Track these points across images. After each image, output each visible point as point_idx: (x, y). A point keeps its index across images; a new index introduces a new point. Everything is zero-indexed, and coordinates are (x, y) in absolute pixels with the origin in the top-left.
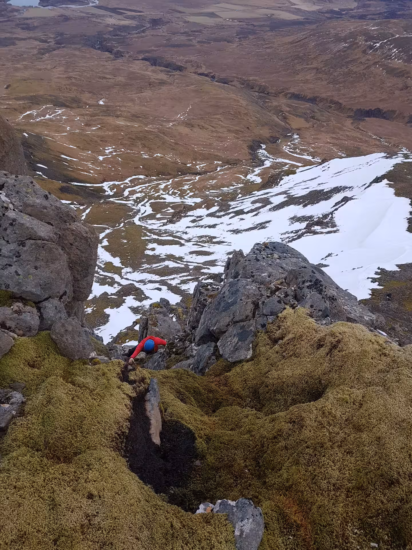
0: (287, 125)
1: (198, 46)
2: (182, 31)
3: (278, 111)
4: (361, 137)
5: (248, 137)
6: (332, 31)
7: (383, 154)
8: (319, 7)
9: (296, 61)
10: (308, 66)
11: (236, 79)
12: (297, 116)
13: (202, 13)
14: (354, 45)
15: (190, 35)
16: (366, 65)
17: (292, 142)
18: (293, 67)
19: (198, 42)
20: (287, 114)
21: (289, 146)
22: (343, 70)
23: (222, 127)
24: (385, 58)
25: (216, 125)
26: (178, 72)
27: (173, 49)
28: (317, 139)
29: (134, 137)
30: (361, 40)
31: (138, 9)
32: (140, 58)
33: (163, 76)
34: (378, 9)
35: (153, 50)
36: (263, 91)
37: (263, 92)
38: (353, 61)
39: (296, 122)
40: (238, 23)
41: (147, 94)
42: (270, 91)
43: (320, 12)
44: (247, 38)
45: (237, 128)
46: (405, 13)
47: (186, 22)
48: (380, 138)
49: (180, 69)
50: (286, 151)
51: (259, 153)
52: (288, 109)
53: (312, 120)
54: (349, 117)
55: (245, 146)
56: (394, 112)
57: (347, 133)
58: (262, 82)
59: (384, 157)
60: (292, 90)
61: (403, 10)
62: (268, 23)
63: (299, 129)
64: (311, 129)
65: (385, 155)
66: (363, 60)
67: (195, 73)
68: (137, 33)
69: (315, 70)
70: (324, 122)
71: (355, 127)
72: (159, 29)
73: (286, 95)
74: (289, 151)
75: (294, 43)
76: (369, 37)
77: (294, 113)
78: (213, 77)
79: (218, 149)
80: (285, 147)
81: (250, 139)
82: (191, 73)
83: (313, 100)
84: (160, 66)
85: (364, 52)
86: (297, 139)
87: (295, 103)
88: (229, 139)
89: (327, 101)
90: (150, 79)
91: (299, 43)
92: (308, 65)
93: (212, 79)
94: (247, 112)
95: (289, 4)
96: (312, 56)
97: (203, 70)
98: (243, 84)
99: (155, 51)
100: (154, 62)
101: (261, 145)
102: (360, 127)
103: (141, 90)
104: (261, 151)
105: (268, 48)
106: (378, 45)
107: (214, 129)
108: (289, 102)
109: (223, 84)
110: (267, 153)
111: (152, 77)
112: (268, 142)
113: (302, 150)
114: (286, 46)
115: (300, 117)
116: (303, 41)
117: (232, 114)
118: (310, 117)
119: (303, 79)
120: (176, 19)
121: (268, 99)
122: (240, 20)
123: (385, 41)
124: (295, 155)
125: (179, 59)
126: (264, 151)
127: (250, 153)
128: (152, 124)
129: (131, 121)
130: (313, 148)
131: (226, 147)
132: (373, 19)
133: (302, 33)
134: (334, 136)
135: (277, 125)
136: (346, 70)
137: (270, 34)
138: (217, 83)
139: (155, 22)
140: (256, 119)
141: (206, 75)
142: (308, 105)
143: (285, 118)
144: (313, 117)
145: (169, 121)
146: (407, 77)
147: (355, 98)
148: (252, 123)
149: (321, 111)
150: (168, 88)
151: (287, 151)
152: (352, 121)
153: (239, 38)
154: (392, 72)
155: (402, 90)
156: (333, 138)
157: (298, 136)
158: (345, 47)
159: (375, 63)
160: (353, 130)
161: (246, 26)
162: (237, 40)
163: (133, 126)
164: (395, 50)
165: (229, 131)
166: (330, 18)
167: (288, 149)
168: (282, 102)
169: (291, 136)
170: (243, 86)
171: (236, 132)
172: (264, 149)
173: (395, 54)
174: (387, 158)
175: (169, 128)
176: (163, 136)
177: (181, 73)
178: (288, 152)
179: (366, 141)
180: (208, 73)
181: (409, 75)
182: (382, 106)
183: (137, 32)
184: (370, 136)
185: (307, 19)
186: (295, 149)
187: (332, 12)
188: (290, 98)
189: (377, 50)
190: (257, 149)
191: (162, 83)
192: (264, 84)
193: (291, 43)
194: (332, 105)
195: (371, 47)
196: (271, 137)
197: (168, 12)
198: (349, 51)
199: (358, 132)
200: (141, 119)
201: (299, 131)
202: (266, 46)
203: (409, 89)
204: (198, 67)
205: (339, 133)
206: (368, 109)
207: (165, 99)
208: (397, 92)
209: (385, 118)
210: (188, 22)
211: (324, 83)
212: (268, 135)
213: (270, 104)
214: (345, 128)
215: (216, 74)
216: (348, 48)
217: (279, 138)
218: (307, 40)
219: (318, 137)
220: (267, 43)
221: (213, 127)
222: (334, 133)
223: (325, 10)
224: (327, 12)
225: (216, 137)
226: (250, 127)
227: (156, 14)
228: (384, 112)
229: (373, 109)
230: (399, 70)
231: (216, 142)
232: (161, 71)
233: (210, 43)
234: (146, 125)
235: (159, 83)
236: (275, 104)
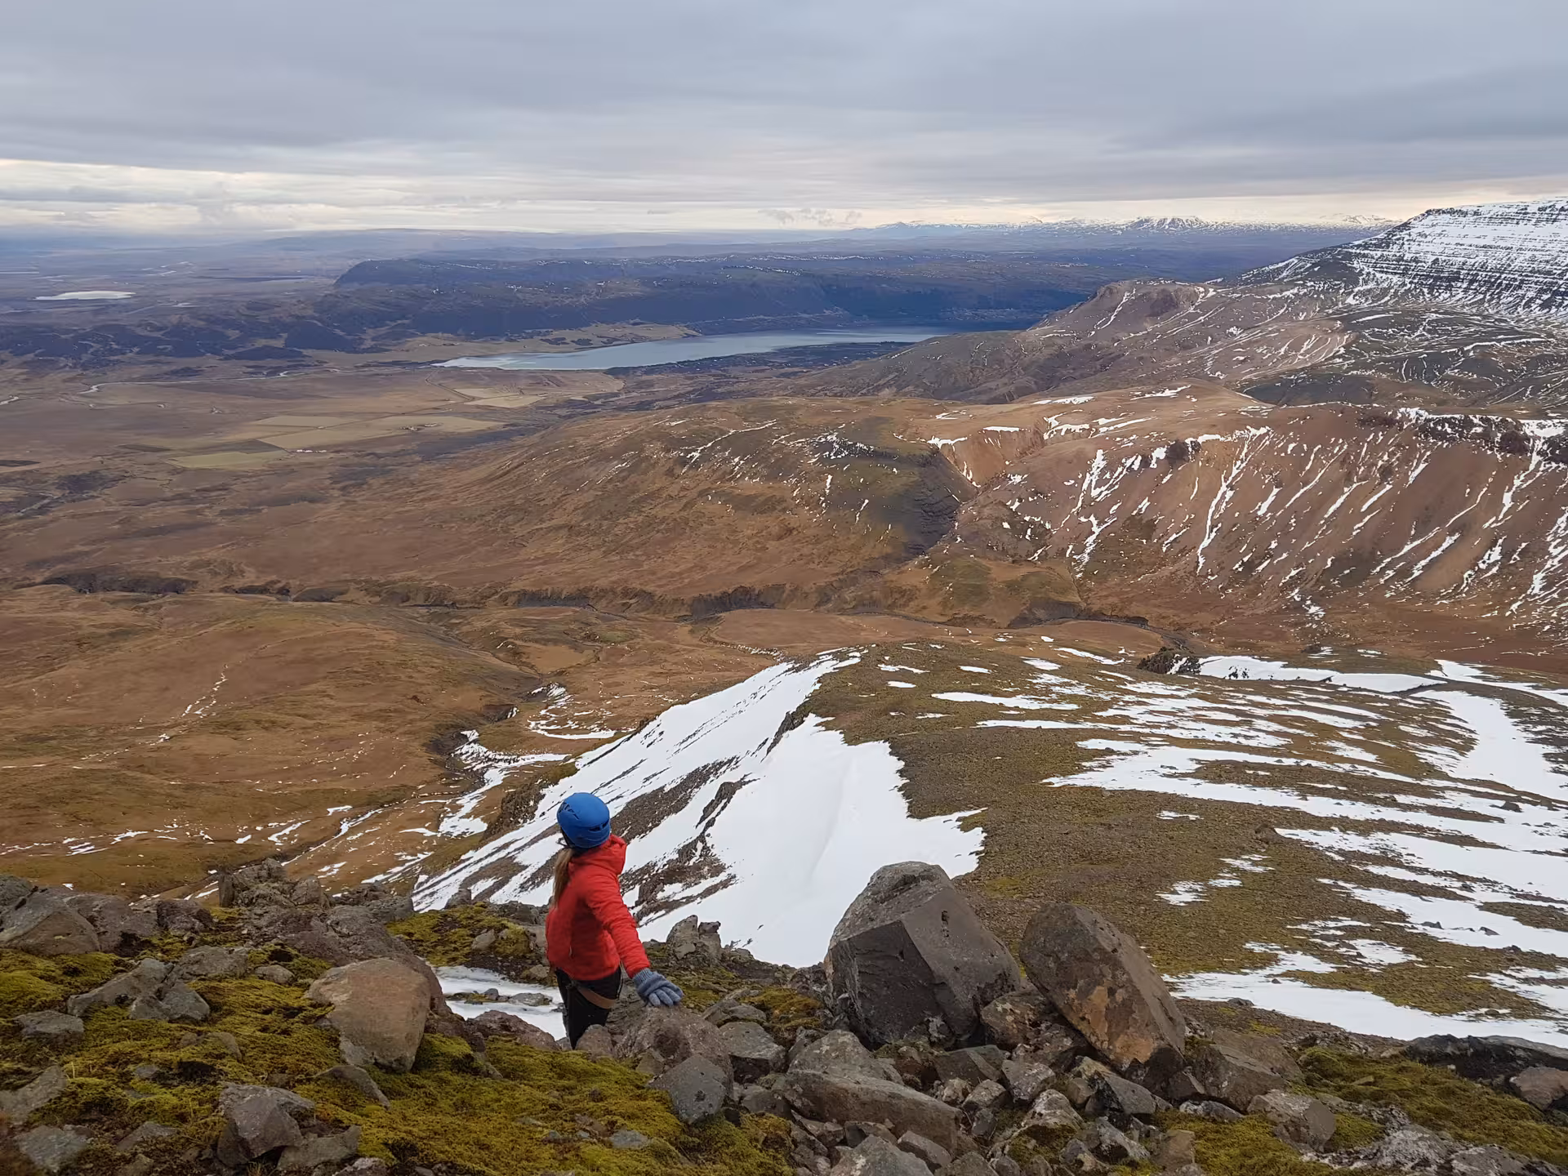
0: (528, 670)
1: (223, 523)
2: (168, 494)
3: (493, 641)
4: (723, 657)
5: (421, 720)
6: (581, 441)
8: (533, 399)
9: (510, 518)
10: (543, 526)
11: (353, 586)
12: (546, 642)
13: (224, 445)
14: (641, 464)
15: (192, 501)
16: (685, 501)
17: (550, 708)
18: (505, 532)
19: (222, 513)
20: (518, 642)
21: (544, 717)
22: (632, 519)
23: (337, 710)
24: (722, 478)
25: (316, 711)
26: (170, 597)
27: (147, 541)
28: (617, 684)
29: (31, 801)
30: (654, 450)
31: (18, 457)
32: (39, 579)
33: (122, 615)
34: (673, 387)
35: (80, 554)
36: (439, 602)
37: (437, 603)
38: (652, 495)
39: (549, 658)
40: (332, 455)
41: (73, 670)
42: (458, 597)
43: (538, 407)
44: (365, 486)
45: (383, 705)
46: (732, 389)
47: (175, 471)
48: (767, 650)
49: (176, 587)
50: (539, 731)
51: (462, 754)
52: (518, 630)
53: (590, 644)
54: (683, 618)
55: (416, 746)
56: (779, 588)
57: (686, 656)
58: (431, 578)
60: (518, 585)
61: (727, 383)
62: (414, 445)
63: (561, 673)
64: (593, 665)
66: (674, 490)
67: (226, 590)
68: (20, 518)
69: (564, 532)
70: (620, 642)
71: (701, 640)
72: (93, 497)
73: (504, 599)
74: (546, 730)
75: (492, 480)
76: (671, 442)
77: (538, 636)
78: (284, 592)
79: (331, 773)
80: (533, 724)
81: (425, 724)
82: (211, 591)
83: (581, 598)
84: (106, 589)
85: (670, 473)
86: (560, 696)
87: (533, 613)
88: (361, 739)
89: (614, 593)
90: (79, 628)
91: (506, 478)
92: (542, 521)
93: (279, 596)
94: (403, 658)
95: (460, 400)
96: (548, 501)
97: (251, 577)
98: (378, 594)
99: (87, 553)
100: (87, 582)
101: (464, 733)
102: (713, 635)
103: (49, 663)
104: (466, 748)
105: (430, 499)
106: (696, 455)
107: (310, 722)
108: (517, 613)
109: (315, 604)
110: (485, 750)
111: (85, 623)
112: (482, 721)
113: (580, 720)
114: (475, 488)
115: (556, 642)
116: (517, 472)
117: (357, 672)
118: (583, 639)
119: (539, 554)
120: (145, 468)
121: (456, 617)
122: (337, 448)
123: (710, 444)
124: (568, 737)
125: (169, 563)
126: (476, 747)
127: (435, 762)
128: (95, 749)
129: (21, 756)
130: (609, 708)
131: (358, 761)
132: (668, 407)
133: (509, 456)
134: (657, 669)
135: (497, 675)
136: (640, 519)
137: (423, 468)
138: (299, 604)
139: (78, 485)
140: (434, 671)
141: (263, 590)
142: (569, 612)
143: (516, 654)
144: (588, 637)
145: (158, 730)
146: (784, 510)
147: (680, 574)
148: (423, 685)
149: (604, 620)
150: (138, 642)
151: (542, 732)
152: (690, 627)
153: (343, 489)
154: (745, 504)
155: (780, 538)
156: (653, 674)
157: (563, 690)
158: (622, 470)
159: (703, 494)
160: (698, 646)
161: (356, 460)
162: (336, 493)
163: (26, 769)
164: (737, 460)
165: (361, 717)
166: (569, 417)
167: (545, 727)
168: (498, 616)
169: (543, 694)
170: (377, 599)
171: (382, 715)
172: (475, 741)
173: (741, 468)
175: (159, 749)
176: (138, 775)
177: (179, 598)
178: (546, 734)
179: (740, 663)
180: (267, 584)
181: (784, 505)
182: (750, 580)
183: (21, 514)
184: (744, 651)
185: (511, 425)
186: (562, 722)
187: (570, 403)
188: (518, 603)
189: (696, 465)
190: (454, 747)
191: (121, 633)
192: (436, 583)
193: (489, 479)
194: (632, 601)
195: (683, 462)
196: (488, 707)
197: (116, 454)
198: (634, 478)
199: (712, 647)
200: (54, 742)
201: (560, 676)
202: (421, 496)
203: (795, 533)
204: (231, 573)
205: (665, 661)
206: (717, 593)
207: (136, 673)
208: (772, 545)
209: (763, 605)
210: (184, 470)
211: (595, 554)
212: (478, 705)
213: (465, 629)
214: (678, 647)
215: (291, 581)
216: (631, 470)
217: (512, 706)
218: (523, 469)
219: (620, 678)
220: (422, 488)
221: (305, 716)
222: (653, 663)
223: (551, 402)
224: (556, 406)
225: (321, 739)
226: (420, 696)
227: (78, 463)
228: (757, 592)
229: (730, 591)
230: (762, 499)
231: (324, 754)
232: (114, 602)
233: (259, 511)
234: (77, 757)
235: (112, 635)
236: (479, 624)
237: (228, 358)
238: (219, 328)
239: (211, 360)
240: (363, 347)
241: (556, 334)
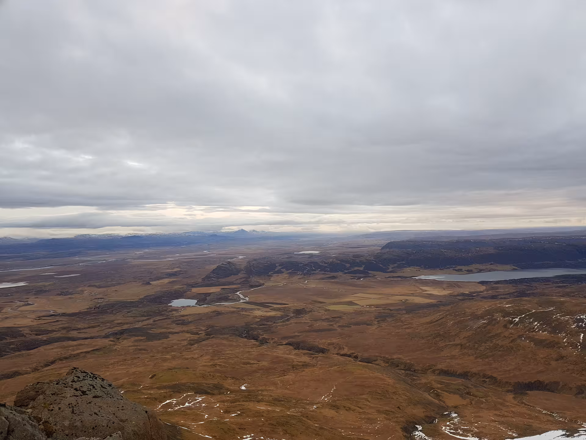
0: (442, 403)
1: (339, 330)
2: (324, 318)
3: (429, 388)
4: (529, 412)
5: (400, 417)
6: (467, 310)
7: (561, 432)
8: (450, 292)
9: (438, 339)
10: (451, 343)
11: (379, 358)
12: (450, 392)
13: (341, 302)
14: (492, 322)
15: (331, 321)
16: (511, 339)
17: (451, 422)
18: (435, 344)
19: (339, 326)
20: (439, 391)
21: (448, 426)
22: (488, 344)
23: (371, 407)
24: (529, 330)
25: (364, 406)
26: (320, 355)
27: (314, 334)
28: (480, 417)
29: (275, 423)
30: (498, 317)
31: (283, 302)
32: (284, 343)
33: (306, 359)
34: (507, 290)
35: (296, 336)
36: (409, 368)
37: (409, 369)
38: (498, 335)
39: (452, 400)
40: (376, 309)
41: (290, 377)
42: (416, 368)
43: (450, 295)
44: (385, 321)
45: (387, 408)
46: (534, 292)
47: (326, 310)
48: (551, 412)
49: (323, 351)
50: (446, 432)
51: (415, 435)
52: (439, 386)
53: (469, 396)
54: (508, 391)
55: (398, 428)
56: (557, 383)
57: (511, 409)
58: (406, 358)
59: (563, 435)
60: (439, 367)
61: (532, 289)
62: (404, 307)
63: (456, 407)
64: (469, 406)
65: (564, 433)
66: (507, 334)
67: (338, 354)
68: (281, 322)
69: (459, 346)
70: (481, 398)
71: (518, 402)
72: (302, 317)
73: (434, 372)
74: (449, 432)
75: (431, 323)
76: (506, 314)
77: (447, 390)
78: (356, 357)
79: (367, 433)
80: (444, 428)
81: (402, 419)
82: (333, 354)
83: (465, 375)
84: (303, 349)
85: (505, 326)
86: (456, 417)
87: (445, 379)
88: (379, 421)
89: (479, 375)
90: (293, 362)
91: (437, 323)
92: (450, 341)
93: (355, 359)
94: (395, 390)
95: (421, 291)
96: (453, 334)
97: (346, 351)
98: (387, 363)
99: (299, 336)
100: (297, 346)
101: (417, 426)
102: (524, 401)
103: (284, 372)
104: (417, 433)
105: (408, 328)
106: (517, 320)
107: (361, 410)
108: (439, 378)
109: (366, 364)
110: (425, 435)
111: (295, 360)
112: (423, 422)
113: (464, 430)
114: (425, 326)
115: (454, 393)
116: (441, 321)
117: (379, 393)
118: (465, 393)
119: (449, 355)
120: (318, 309)
121: (416, 376)
122: (377, 306)
123: (523, 316)
124: (458, 437)
125: (321, 342)
126: (421, 433)
127: (405, 436)
128: (295, 407)
129: (273, 406)
130: (476, 427)
131: (377, 430)
132: (505, 298)
133: (438, 314)
134: (497, 412)
135: (430, 403)
136: (491, 345)
137: (407, 316)
138: (360, 363)
139: (299, 312)
140: (406, 397)
141: (349, 356)
142: (460, 381)
143: (438, 395)
144: (468, 393)
145: (313, 404)
146: (559, 348)
147: (509, 371)
148: (402, 402)
149: (475, 386)
150: (310, 370)
151: (448, 432)
152: (513, 396)
153: (378, 321)
154: (540, 343)
155: (557, 360)
156: (496, 415)
157: (456, 415)
158: (485, 323)
159: (520, 337)
160: (517, 405)
161: (383, 311)
162: (376, 323)
163: (274, 411)
164: (536, 323)
165: (379, 411)
166: (463, 300)
167: (448, 430)
168: (430, 378)
169: (449, 415)
170: (387, 365)
171: (386, 412)
172: (421, 431)
173: (538, 327)
174: (568, 436)
175: (313, 411)
176: (306, 420)
177: (323, 355)
178: (449, 433)
179: (537, 416)
180: (351, 354)
181: (559, 345)
182: (542, 378)
183: (282, 321)
184: (539, 411)
185: (440, 302)
186: (456, 429)
187: (463, 294)
188: (439, 374)
189: (517, 324)
190: (412, 431)
191: (305, 365)
192: (408, 361)
193: (431, 322)
194: (486, 380)
195: (511, 322)
196: (427, 416)
197: (311, 303)
198: (489, 327)
199: (523, 407)
200: (283, 402)
201: (456, 408)
202: (405, 327)
203: (565, 358)
204: (340, 348)
205: (502, 410)
206: (527, 382)
207: (308, 381)
208: (553, 363)
209: (549, 390)
210: (329, 310)
211: (472, 358)
212: (422, 415)
213: (418, 382)
214: (508, 404)
215: (359, 354)
216: (488, 324)
217: (436, 418)
218: (444, 320)
219: (481, 414)
220: (405, 324)
221: (360, 408)
222: (496, 410)
223: (456, 293)
224: (458, 295)
225: (364, 418)
226: (401, 407)
227: (299, 305)
228: (545, 384)
229: (533, 382)
230: (548, 342)
231: (365, 424)
232: (304, 354)
233: (351, 327)
234: (289, 409)
235: (303, 365)
236: (424, 381)
237: (346, 273)
238: (344, 263)
239: (340, 274)
240: (388, 271)
241: (459, 267)
